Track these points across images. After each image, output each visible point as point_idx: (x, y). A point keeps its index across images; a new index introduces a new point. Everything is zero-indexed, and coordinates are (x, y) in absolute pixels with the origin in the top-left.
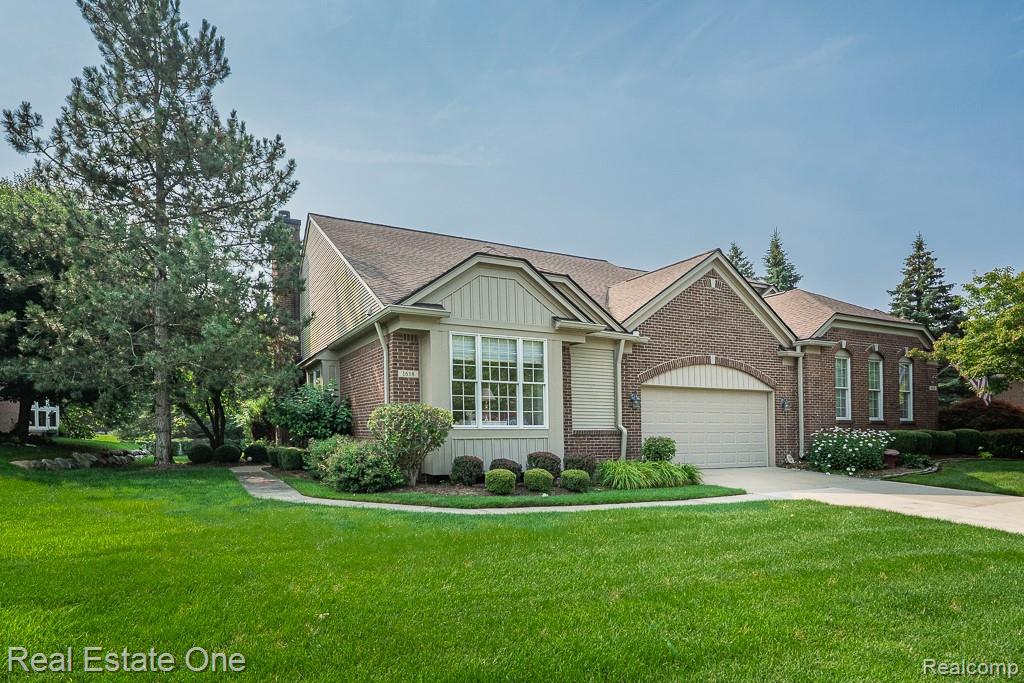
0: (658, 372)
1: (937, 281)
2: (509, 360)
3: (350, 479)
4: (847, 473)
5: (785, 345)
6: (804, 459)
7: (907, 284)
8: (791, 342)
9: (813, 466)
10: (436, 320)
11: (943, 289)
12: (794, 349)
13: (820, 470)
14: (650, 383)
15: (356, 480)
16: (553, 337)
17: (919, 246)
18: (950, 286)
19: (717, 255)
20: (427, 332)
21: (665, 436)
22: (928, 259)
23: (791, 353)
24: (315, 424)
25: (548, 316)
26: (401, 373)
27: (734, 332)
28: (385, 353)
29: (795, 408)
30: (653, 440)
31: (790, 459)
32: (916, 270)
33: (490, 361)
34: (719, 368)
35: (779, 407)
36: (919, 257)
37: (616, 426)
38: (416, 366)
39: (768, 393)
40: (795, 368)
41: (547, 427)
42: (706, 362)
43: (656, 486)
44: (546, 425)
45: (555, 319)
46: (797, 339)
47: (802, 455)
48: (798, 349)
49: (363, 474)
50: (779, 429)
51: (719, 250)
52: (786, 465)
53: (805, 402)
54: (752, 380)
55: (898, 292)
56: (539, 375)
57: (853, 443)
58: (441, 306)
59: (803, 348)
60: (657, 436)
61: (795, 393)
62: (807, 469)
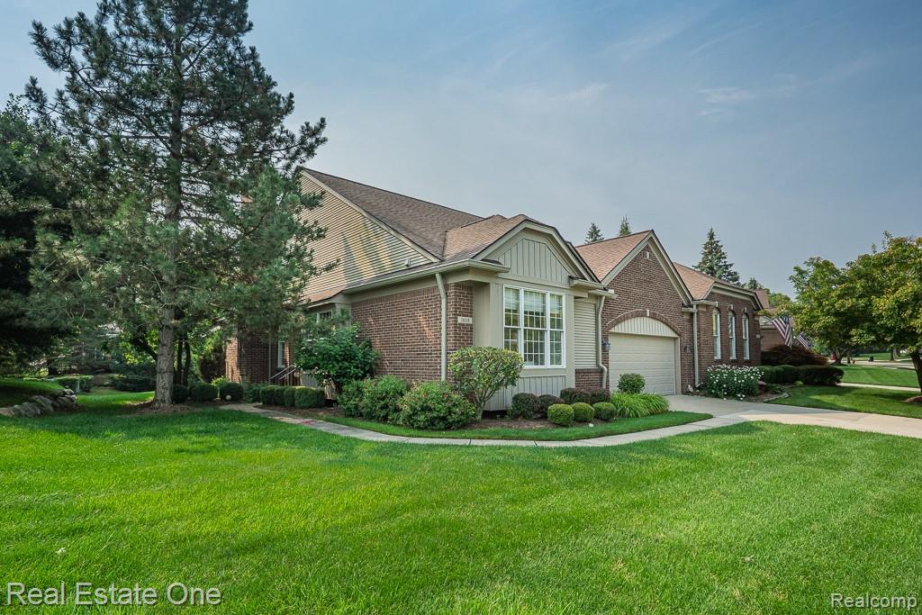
0: (618, 322)
1: (723, 261)
2: (540, 311)
3: (438, 417)
4: (738, 399)
5: (685, 304)
6: (699, 388)
7: (704, 262)
8: (689, 302)
9: (711, 393)
10: (494, 273)
11: (727, 267)
12: (692, 307)
13: (716, 396)
14: (613, 330)
15: (444, 419)
16: (569, 292)
17: (711, 236)
18: (731, 265)
19: (651, 235)
20: (488, 284)
21: (637, 372)
22: (717, 245)
23: (691, 310)
24: (346, 364)
25: (566, 275)
26: (460, 320)
27: (659, 293)
28: (444, 301)
29: (693, 351)
30: (624, 377)
31: (691, 389)
32: (710, 253)
33: (528, 310)
34: (651, 320)
35: (684, 349)
36: (712, 244)
37: (597, 364)
38: (470, 313)
39: (675, 339)
40: (691, 321)
41: (565, 367)
42: (643, 315)
43: (652, 414)
44: (564, 365)
45: (570, 277)
46: (693, 300)
47: (697, 386)
48: (695, 306)
49: (450, 412)
50: (683, 366)
51: (653, 231)
52: (688, 393)
53: (699, 346)
54: (668, 329)
55: (699, 267)
56: (559, 324)
57: (740, 376)
58: (498, 262)
59: (697, 306)
60: (630, 372)
61: (692, 339)
62: (705, 395)
